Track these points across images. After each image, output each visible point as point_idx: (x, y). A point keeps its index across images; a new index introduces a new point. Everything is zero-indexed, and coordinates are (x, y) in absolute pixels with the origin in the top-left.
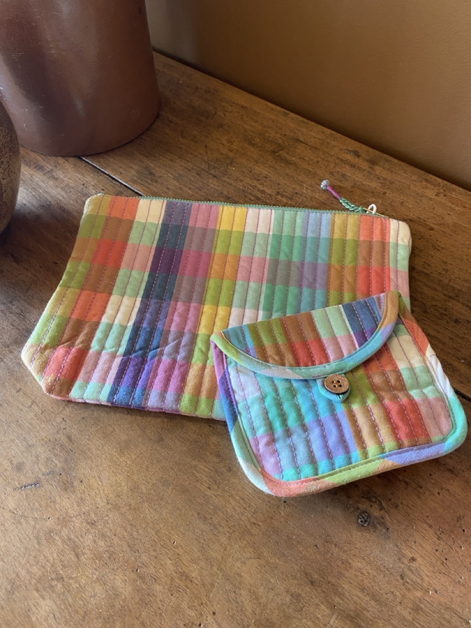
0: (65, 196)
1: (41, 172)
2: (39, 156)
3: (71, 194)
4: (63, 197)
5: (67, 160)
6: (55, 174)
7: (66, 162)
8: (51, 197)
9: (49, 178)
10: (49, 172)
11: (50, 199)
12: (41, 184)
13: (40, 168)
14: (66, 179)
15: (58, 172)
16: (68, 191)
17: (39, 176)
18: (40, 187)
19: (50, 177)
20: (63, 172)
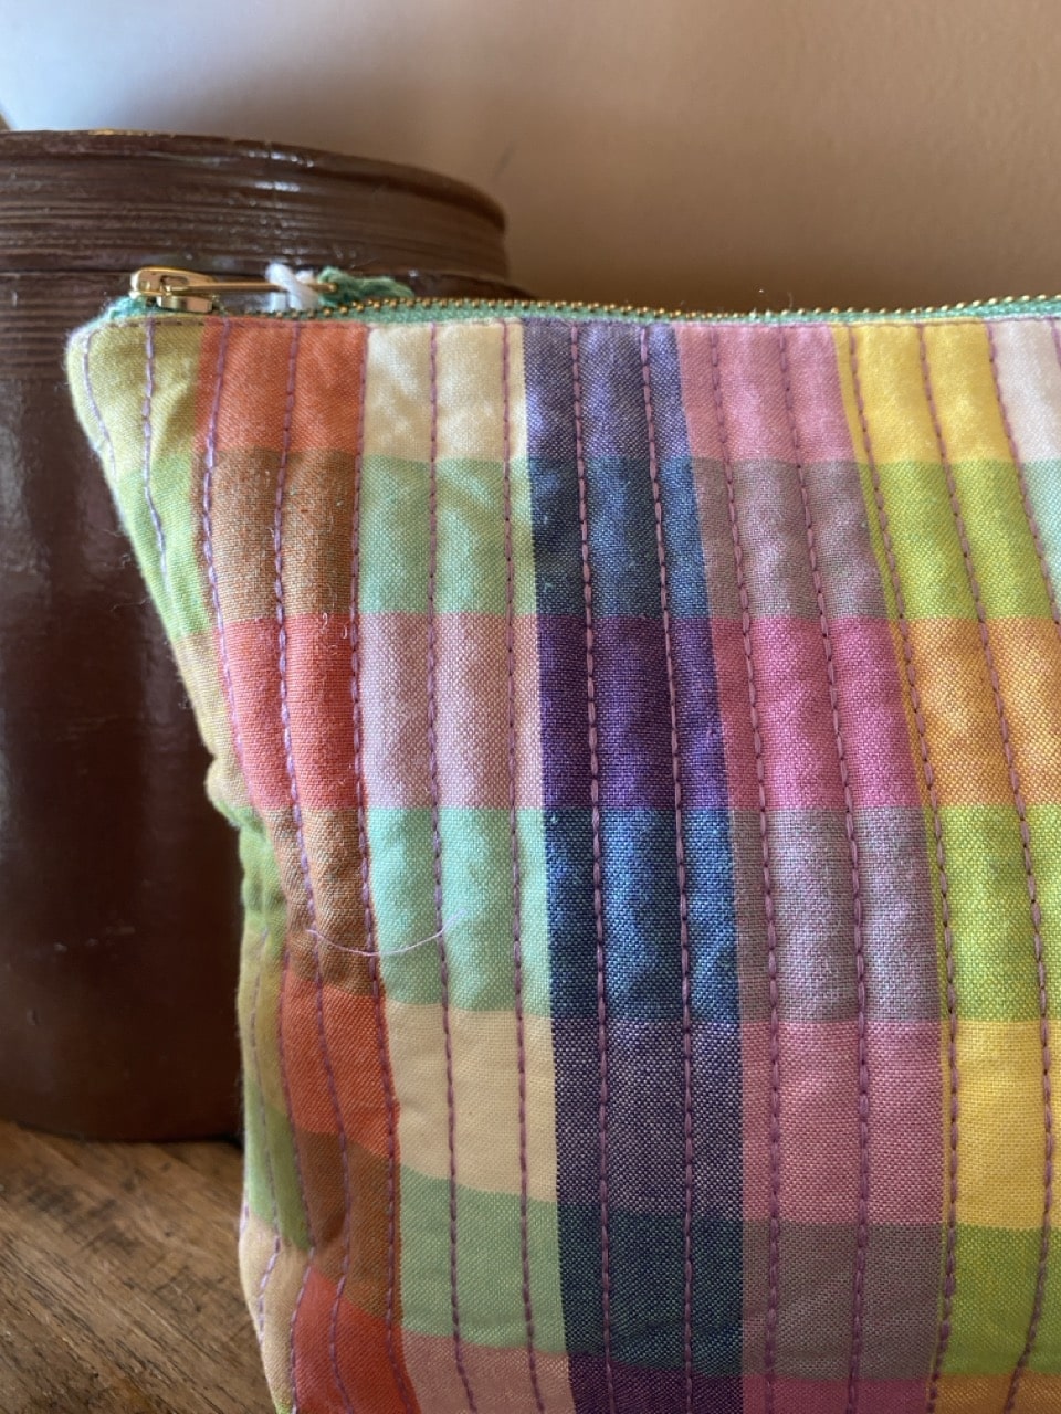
0: (173, 1335)
1: (54, 1218)
2: (55, 1147)
3: (201, 1318)
4: (160, 1341)
5: (180, 1158)
6: (121, 1224)
7: (176, 1165)
8: (99, 1346)
9: (91, 1244)
10: (93, 1213)
11: (92, 1361)
12: (53, 1277)
13: (52, 1199)
14: (174, 1242)
15: (136, 1214)
16: (188, 1305)
17: (44, 1239)
18: (45, 1296)
19: (99, 1238)
20: (163, 1212)
